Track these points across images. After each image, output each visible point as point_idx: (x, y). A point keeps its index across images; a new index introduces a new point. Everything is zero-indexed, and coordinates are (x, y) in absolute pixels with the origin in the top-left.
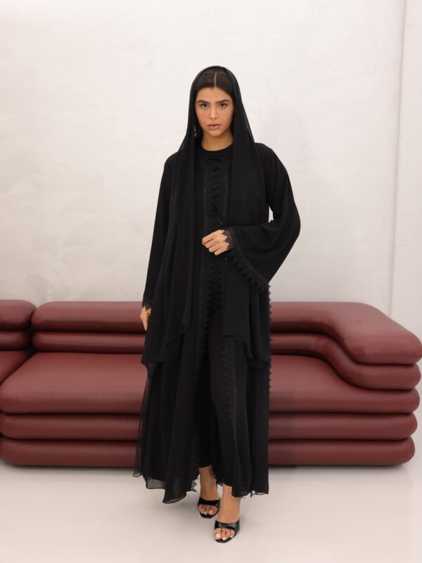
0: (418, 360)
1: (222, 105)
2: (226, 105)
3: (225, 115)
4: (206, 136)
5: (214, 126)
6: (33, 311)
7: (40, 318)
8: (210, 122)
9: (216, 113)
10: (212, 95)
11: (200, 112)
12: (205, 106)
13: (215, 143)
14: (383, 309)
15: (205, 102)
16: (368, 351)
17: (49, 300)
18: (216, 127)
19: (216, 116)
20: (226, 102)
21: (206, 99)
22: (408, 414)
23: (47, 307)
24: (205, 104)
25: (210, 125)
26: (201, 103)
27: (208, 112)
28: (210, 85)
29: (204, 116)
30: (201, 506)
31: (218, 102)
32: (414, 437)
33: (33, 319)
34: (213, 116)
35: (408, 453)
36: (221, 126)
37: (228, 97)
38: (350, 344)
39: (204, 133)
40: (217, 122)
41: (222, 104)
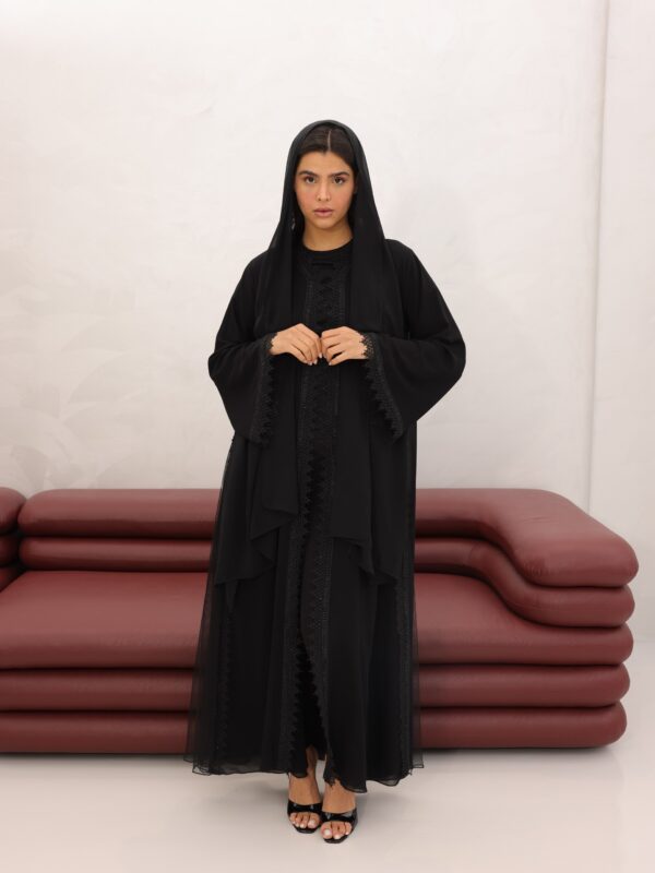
0: (630, 581)
1: (338, 180)
2: (344, 181)
3: (341, 195)
4: (310, 229)
5: (324, 211)
6: (20, 504)
7: (32, 515)
8: (317, 206)
9: (328, 192)
10: (323, 163)
11: (303, 189)
12: (311, 180)
13: (325, 239)
14: (577, 500)
15: (311, 173)
16: (550, 566)
17: (48, 486)
18: (326, 214)
19: (326, 196)
20: (344, 176)
21: (314, 170)
22: (615, 665)
23: (44, 498)
24: (311, 177)
25: (317, 211)
26: (306, 175)
27: (314, 190)
28: (322, 148)
29: (308, 196)
30: (293, 815)
31: (331, 176)
32: (625, 701)
33: (20, 516)
34: (323, 196)
35: (616, 728)
36: (334, 213)
37: (346, 169)
38: (523, 556)
39: (307, 223)
40: (329, 206)
41: (338, 178)
